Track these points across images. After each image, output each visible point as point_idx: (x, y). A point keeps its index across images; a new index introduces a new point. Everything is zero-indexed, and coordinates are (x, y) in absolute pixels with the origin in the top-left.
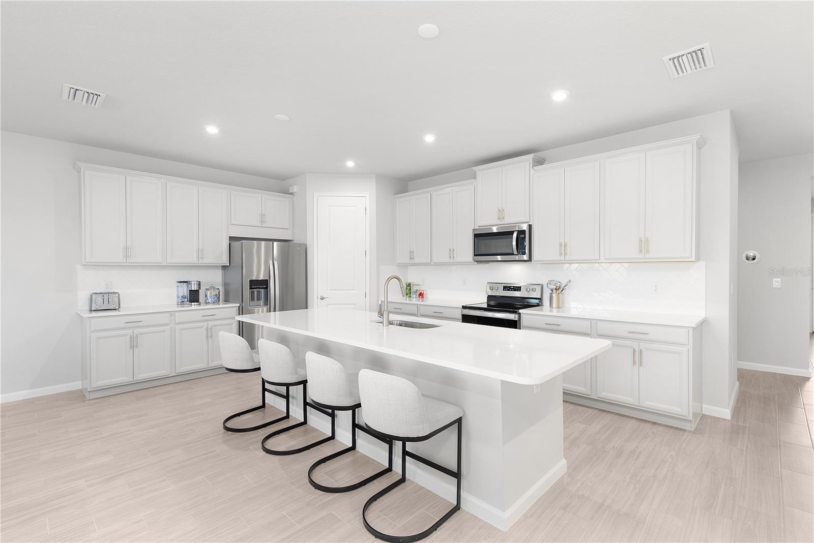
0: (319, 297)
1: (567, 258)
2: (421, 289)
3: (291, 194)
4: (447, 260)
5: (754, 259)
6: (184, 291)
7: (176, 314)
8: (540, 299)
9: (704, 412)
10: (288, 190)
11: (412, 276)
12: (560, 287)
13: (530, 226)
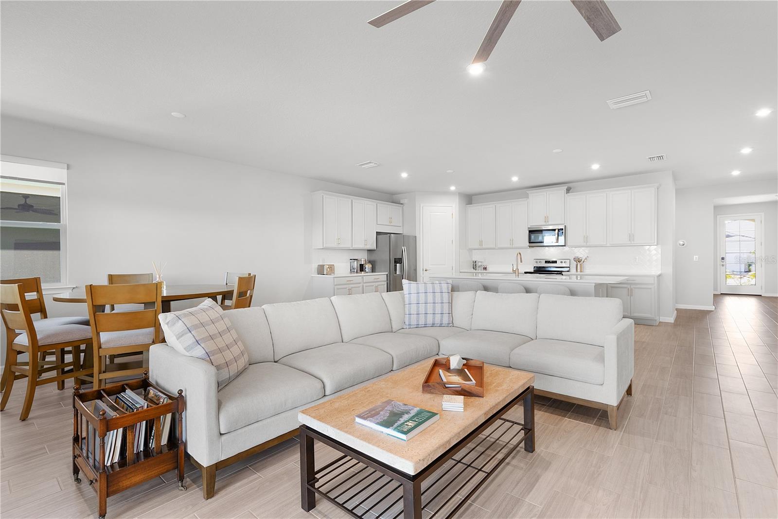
0: (424, 270)
1: (588, 244)
2: (485, 264)
3: (402, 204)
4: (509, 246)
5: (683, 245)
6: (356, 265)
7: (364, 277)
8: (569, 267)
9: (661, 321)
10: (400, 202)
11: (477, 257)
12: (581, 260)
13: (565, 226)
